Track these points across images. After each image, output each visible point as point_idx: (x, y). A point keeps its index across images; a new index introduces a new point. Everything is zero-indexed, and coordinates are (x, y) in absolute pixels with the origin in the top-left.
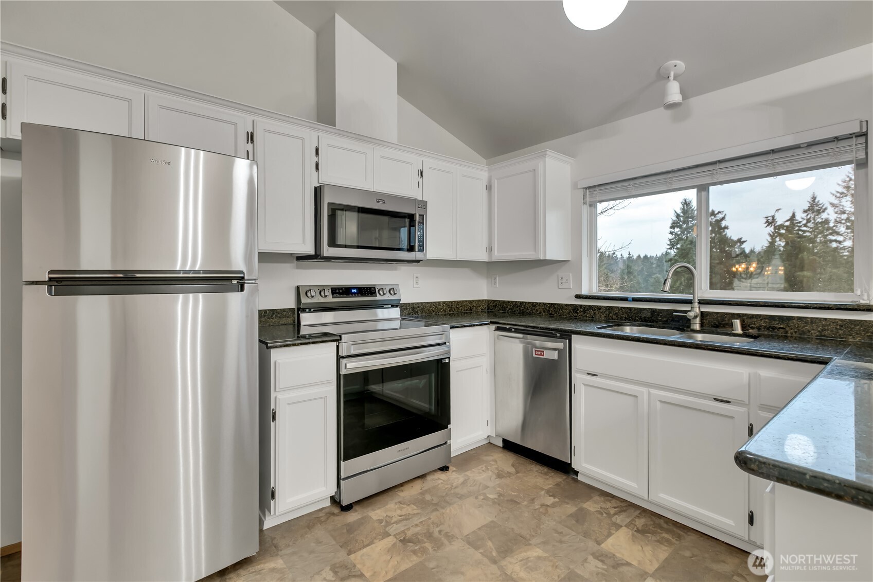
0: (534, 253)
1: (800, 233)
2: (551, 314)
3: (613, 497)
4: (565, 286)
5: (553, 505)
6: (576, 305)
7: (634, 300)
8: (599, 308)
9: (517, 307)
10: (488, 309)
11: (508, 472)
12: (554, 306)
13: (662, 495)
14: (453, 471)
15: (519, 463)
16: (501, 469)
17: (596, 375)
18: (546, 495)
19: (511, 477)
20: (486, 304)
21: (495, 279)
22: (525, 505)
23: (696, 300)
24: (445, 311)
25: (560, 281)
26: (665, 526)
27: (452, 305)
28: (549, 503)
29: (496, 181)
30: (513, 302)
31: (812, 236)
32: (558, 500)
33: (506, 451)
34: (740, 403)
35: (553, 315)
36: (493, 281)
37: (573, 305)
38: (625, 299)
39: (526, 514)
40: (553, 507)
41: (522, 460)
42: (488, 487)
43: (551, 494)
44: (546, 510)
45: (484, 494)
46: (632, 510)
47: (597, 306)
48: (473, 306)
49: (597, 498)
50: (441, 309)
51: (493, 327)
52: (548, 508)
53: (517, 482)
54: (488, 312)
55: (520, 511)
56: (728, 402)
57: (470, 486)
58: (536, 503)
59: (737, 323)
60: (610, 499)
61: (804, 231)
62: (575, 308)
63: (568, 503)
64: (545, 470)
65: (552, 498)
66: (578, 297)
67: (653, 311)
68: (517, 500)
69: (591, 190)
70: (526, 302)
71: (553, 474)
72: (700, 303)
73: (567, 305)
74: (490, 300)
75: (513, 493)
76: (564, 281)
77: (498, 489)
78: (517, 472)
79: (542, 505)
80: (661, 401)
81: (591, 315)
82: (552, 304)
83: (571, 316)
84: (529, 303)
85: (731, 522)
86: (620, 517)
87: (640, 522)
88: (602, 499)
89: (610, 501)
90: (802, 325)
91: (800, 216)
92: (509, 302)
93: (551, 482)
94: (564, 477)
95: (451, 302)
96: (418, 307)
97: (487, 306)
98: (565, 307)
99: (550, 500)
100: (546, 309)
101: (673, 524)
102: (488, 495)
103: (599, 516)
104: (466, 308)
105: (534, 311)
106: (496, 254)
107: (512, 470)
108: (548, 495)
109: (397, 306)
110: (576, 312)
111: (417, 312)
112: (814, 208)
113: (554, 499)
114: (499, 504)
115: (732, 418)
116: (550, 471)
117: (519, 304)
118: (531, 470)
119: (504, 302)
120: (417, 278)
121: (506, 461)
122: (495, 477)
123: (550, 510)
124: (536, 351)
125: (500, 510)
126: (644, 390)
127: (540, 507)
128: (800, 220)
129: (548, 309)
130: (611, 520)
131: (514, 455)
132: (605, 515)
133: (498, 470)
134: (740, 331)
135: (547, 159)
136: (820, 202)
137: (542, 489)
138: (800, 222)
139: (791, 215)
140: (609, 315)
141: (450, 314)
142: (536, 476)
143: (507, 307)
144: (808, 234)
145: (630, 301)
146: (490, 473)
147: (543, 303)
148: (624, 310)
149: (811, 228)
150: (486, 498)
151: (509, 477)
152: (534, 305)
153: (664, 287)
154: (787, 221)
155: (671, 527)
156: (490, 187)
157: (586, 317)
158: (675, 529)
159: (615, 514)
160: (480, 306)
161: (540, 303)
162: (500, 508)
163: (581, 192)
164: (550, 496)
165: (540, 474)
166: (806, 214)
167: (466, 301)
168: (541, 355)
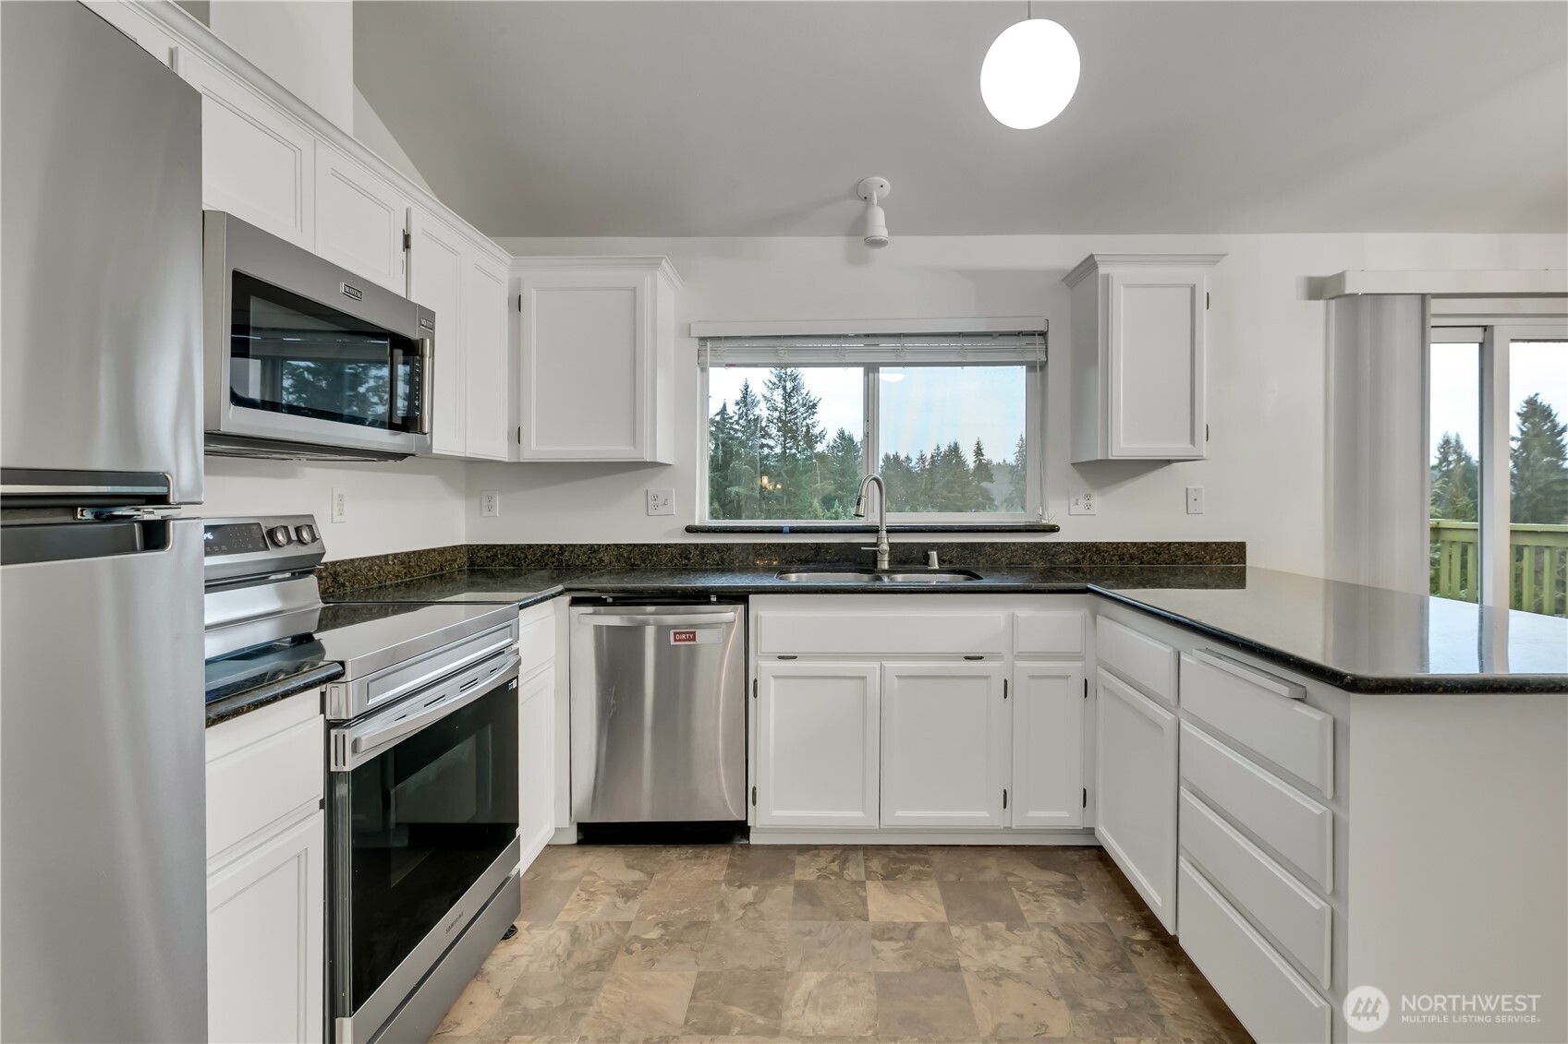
0: (632, 449)
1: (732, 432)
2: (633, 565)
3: (816, 847)
4: (662, 510)
5: (759, 898)
6: (685, 544)
7: (793, 531)
8: (729, 547)
9: (553, 556)
10: (472, 564)
11: (635, 883)
12: (640, 549)
13: (900, 813)
14: (528, 929)
15: (636, 858)
16: (618, 882)
17: (795, 657)
18: (732, 888)
19: (649, 888)
20: (466, 554)
21: (490, 499)
22: (720, 920)
23: (885, 528)
24: (397, 576)
25: (651, 503)
26: (901, 856)
27: (410, 562)
28: (750, 898)
29: (534, 292)
30: (542, 545)
31: (744, 438)
32: (757, 888)
33: (588, 848)
34: (996, 656)
35: (638, 565)
36: (485, 503)
37: (680, 545)
38: (778, 531)
39: (738, 933)
40: (762, 902)
41: (636, 852)
42: (629, 923)
43: (738, 884)
44: (756, 910)
45: (636, 938)
46: (852, 856)
47: (727, 544)
48: (446, 561)
49: (799, 859)
50: (389, 572)
51: (567, 599)
52: (756, 906)
53: (667, 890)
54: (472, 572)
55: (722, 933)
56: (981, 658)
57: (594, 938)
58: (732, 909)
59: (934, 555)
60: (816, 852)
61: (736, 431)
62: (684, 550)
63: (774, 886)
64: (690, 851)
65: (744, 889)
66: (690, 530)
67: (818, 547)
68: (700, 919)
69: (716, 344)
70: (574, 546)
71: (707, 852)
72: (888, 531)
73: (667, 546)
74: (477, 546)
75: (682, 912)
76: (660, 501)
77: (650, 918)
78: (651, 875)
79: (745, 906)
80: (899, 677)
81: (714, 560)
82: (635, 545)
83: (676, 565)
84: (582, 546)
85: (984, 814)
86: (851, 870)
87: (876, 865)
88: (807, 857)
89: (818, 855)
90: (993, 552)
91: (731, 409)
92: (530, 546)
93: (717, 867)
94: (729, 850)
95: (408, 554)
96: (345, 571)
97: (469, 558)
98: (663, 550)
99: (748, 894)
100: (622, 556)
101: (907, 849)
102: (644, 937)
103: (827, 882)
104: (433, 567)
105: (594, 561)
106: (534, 446)
107: (637, 875)
108: (736, 888)
109: (310, 572)
110: (686, 558)
111: (343, 585)
112: (746, 400)
113: (749, 888)
114: (681, 941)
115: (987, 677)
116: (698, 850)
117: (557, 550)
118: (667, 862)
119: (518, 547)
120: (341, 497)
121: (610, 865)
122: (623, 901)
123: (764, 907)
124: (675, 633)
125: (692, 949)
126: (876, 665)
127: (743, 911)
128: (732, 414)
129: (626, 555)
130: (847, 881)
131: (613, 850)
132: (833, 877)
133: (614, 886)
134: (937, 567)
135: (659, 274)
136: (753, 393)
137: (719, 883)
138: (731, 418)
139: (722, 406)
140: (747, 559)
141: (406, 583)
142: (685, 867)
143: (526, 557)
144: (740, 434)
145: (786, 533)
146: (606, 899)
147: (616, 545)
148: (773, 549)
149: (743, 427)
150: (646, 944)
151: (646, 889)
152: (594, 549)
153: (858, 509)
154: (718, 414)
155: (909, 855)
156: (517, 304)
157: (706, 564)
158: (914, 855)
159: (842, 869)
160: (456, 560)
161: (609, 545)
162: (688, 945)
163: (695, 344)
164: (740, 887)
165: (688, 861)
166: (738, 407)
167: (434, 550)
168: (690, 640)
